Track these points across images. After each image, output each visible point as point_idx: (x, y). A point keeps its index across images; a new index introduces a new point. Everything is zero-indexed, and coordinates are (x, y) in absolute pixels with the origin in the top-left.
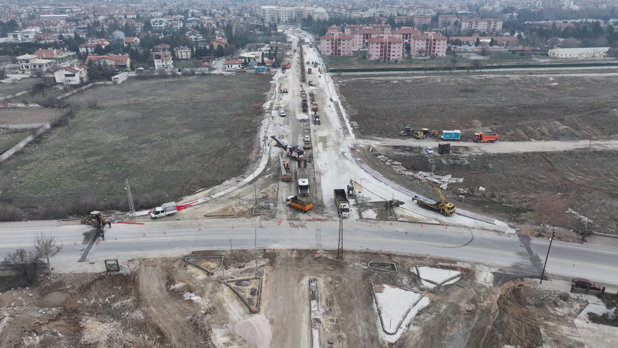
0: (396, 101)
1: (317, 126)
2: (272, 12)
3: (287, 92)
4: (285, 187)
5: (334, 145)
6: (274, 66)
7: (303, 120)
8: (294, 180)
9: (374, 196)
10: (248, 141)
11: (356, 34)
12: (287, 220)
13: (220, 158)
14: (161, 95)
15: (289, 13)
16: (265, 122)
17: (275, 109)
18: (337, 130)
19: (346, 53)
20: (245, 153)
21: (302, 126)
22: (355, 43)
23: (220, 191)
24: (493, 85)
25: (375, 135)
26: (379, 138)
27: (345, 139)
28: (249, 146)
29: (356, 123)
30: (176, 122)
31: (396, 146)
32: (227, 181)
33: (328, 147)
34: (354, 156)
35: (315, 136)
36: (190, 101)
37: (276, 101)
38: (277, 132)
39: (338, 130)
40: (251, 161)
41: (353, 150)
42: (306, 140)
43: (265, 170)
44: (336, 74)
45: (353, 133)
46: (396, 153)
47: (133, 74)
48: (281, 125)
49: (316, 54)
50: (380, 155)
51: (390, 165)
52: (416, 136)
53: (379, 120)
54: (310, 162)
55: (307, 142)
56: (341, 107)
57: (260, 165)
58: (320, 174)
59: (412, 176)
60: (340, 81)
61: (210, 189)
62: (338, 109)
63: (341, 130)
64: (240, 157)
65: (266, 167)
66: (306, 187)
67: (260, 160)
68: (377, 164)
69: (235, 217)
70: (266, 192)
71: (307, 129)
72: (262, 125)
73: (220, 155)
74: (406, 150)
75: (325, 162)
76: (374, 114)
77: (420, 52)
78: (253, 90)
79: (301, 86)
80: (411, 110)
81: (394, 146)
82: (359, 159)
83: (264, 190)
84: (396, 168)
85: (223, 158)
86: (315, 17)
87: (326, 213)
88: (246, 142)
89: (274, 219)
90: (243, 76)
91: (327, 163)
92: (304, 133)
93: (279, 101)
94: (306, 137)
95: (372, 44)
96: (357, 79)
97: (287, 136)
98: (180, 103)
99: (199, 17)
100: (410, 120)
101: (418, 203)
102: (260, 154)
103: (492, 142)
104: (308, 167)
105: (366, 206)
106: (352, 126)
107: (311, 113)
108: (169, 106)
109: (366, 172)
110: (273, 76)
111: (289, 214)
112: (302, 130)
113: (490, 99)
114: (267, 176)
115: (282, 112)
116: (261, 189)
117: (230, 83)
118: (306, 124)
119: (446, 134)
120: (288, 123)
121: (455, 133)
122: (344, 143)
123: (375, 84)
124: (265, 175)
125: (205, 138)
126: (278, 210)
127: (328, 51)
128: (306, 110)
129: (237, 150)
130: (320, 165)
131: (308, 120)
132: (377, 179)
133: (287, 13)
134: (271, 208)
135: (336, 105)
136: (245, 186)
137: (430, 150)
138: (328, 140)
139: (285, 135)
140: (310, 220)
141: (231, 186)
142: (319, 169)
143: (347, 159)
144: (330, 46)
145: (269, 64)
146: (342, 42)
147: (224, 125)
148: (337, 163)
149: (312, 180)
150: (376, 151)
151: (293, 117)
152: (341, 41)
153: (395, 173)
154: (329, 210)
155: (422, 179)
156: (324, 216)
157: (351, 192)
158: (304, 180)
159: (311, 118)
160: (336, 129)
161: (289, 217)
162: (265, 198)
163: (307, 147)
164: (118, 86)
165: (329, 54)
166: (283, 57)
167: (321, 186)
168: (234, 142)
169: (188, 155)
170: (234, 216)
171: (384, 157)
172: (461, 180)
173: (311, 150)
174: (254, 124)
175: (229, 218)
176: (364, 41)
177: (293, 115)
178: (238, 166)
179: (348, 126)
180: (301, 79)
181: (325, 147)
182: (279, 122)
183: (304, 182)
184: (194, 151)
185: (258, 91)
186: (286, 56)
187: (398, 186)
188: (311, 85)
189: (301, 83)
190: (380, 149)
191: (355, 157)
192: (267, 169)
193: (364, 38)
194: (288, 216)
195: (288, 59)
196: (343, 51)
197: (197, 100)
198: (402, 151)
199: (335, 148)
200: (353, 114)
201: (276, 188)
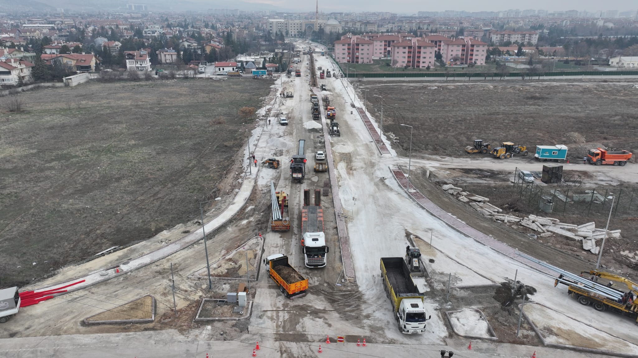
0: (443, 108)
1: (336, 139)
2: (280, 25)
3: (291, 97)
4: (277, 247)
5: (364, 166)
6: (277, 71)
7: (314, 130)
8: (296, 230)
9: (465, 271)
10: (226, 159)
11: (376, 41)
12: (276, 340)
13: (170, 185)
14: (122, 98)
15: (299, 25)
16: (257, 132)
17: (274, 116)
18: (367, 144)
19: (366, 61)
20: (216, 178)
21: (312, 137)
22: (375, 51)
23: (142, 255)
24: (565, 92)
25: (426, 152)
26: (434, 157)
27: (381, 157)
28: (225, 167)
29: (394, 135)
30: (124, 131)
31: (466, 169)
32: (165, 232)
33: (355, 170)
34: (403, 185)
35: (333, 153)
36: (157, 105)
37: (276, 106)
38: (273, 145)
39: (369, 143)
40: (221, 193)
41: (398, 174)
42: (319, 157)
43: (243, 209)
44: (355, 79)
45: (392, 148)
46: (470, 180)
47: (95, 76)
48: (280, 137)
49: (329, 61)
50: (446, 184)
51: (468, 203)
52: (495, 154)
53: (427, 132)
54: (326, 194)
55: (320, 161)
56: (368, 115)
57: (235, 201)
58: (346, 218)
59: (517, 223)
60: (361, 87)
61: (126, 250)
62: (364, 116)
63: (373, 144)
64: (205, 184)
65: (246, 203)
66: (321, 251)
67: (237, 190)
68: (446, 200)
69: (153, 329)
70: (237, 257)
71: (320, 142)
72: (251, 136)
73: (171, 181)
74: (486, 177)
75: (353, 195)
76: (417, 123)
77: (455, 59)
78: (247, 95)
79: (311, 91)
80: (470, 120)
81: (462, 169)
82: (413, 191)
83: (234, 252)
84: (481, 207)
85: (176, 185)
86: (327, 30)
87: (368, 317)
88: (222, 160)
89: (245, 336)
90: (237, 80)
91: (356, 197)
92: (316, 148)
93: (280, 106)
94: (319, 152)
95: (398, 48)
96: (383, 85)
97: (288, 151)
98: (142, 108)
99: (199, 29)
100: (473, 132)
101: (570, 292)
102: (240, 180)
103: (620, 164)
104: (322, 203)
105: (454, 296)
106: (389, 139)
107: (324, 120)
108: (124, 111)
109: (432, 214)
110: (276, 80)
111: (281, 319)
112: (313, 143)
113: (572, 107)
114: (245, 222)
115: (282, 118)
116: (228, 250)
117: (219, 87)
118: (318, 134)
119: (544, 151)
120: (291, 134)
121: (559, 150)
122: (380, 164)
123: (408, 90)
124: (242, 219)
125: (158, 154)
126: (258, 305)
127: (344, 58)
128: (318, 117)
129: (203, 173)
130: (345, 200)
131: (322, 129)
132: (458, 231)
133: (296, 25)
134: (241, 302)
135: (361, 111)
136: (197, 242)
137: (528, 175)
138: (353, 159)
139: (284, 149)
140: (332, 340)
141: (169, 242)
142: (343, 209)
143: (391, 190)
144: (346, 52)
145: (271, 69)
146: (360, 47)
147: (195, 135)
148: (374, 197)
149: (332, 232)
150: (435, 176)
151: (299, 126)
152: (360, 45)
153: (482, 217)
154: (374, 308)
155: (540, 230)
156: (362, 327)
157: (415, 263)
158: (315, 234)
159: (325, 128)
160: (364, 143)
161: (281, 331)
162: (232, 273)
163: (321, 168)
164: (70, 88)
165: (345, 61)
166: (289, 63)
167: (349, 245)
168: (202, 160)
169: (118, 180)
170: (151, 325)
171: (453, 187)
172: (616, 234)
173: (327, 173)
174: (240, 135)
175: (137, 330)
176: (385, 49)
177: (298, 124)
178: (197, 200)
179: (384, 138)
180: (311, 84)
181: (350, 169)
182: (277, 132)
183: (317, 240)
184: (131, 174)
185: (253, 95)
186: (293, 63)
187: (504, 246)
188: (325, 90)
189: (312, 88)
190: (442, 175)
191: (405, 187)
192: (246, 207)
193: (385, 45)
194: (278, 326)
195: (295, 65)
196: (362, 58)
197: (167, 105)
198: (479, 178)
199: (368, 171)
200: (386, 124)
201: (258, 248)
